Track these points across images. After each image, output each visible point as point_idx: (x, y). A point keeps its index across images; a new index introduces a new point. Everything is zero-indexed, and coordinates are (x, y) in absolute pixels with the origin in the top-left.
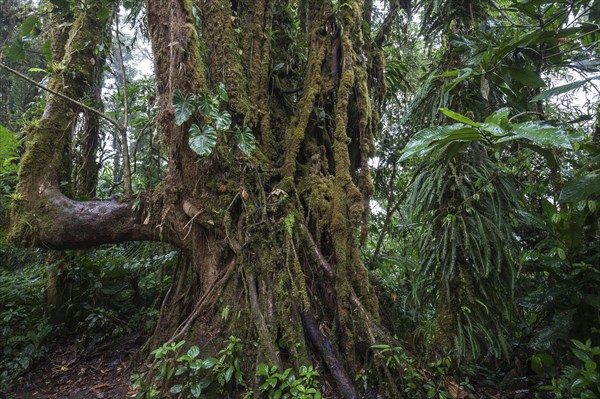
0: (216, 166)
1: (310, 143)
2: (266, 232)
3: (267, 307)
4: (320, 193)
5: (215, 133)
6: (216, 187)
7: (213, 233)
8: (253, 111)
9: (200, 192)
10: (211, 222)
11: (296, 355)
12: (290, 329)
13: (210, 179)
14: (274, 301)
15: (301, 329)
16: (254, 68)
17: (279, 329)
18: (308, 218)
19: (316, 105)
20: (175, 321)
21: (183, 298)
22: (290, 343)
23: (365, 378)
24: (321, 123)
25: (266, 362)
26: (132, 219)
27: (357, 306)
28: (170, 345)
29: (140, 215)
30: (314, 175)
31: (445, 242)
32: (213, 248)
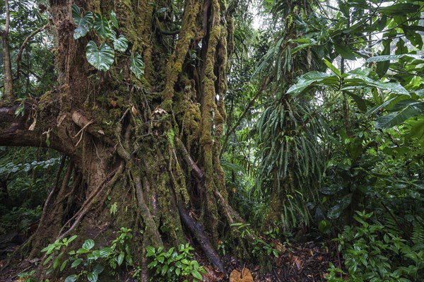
0: (107, 83)
1: (184, 77)
2: (151, 143)
3: (152, 202)
4: (191, 115)
5: (113, 52)
6: (106, 102)
7: (103, 142)
8: (139, 42)
9: (90, 105)
10: (102, 132)
11: (176, 237)
12: (170, 217)
13: (101, 94)
14: (157, 197)
15: (178, 217)
16: (142, 6)
17: (161, 219)
18: (182, 134)
19: (190, 47)
20: (59, 218)
21: (67, 198)
22: (170, 228)
23: (223, 247)
24: (193, 62)
25: (152, 245)
26: (14, 124)
27: (219, 198)
28: (61, 241)
29: (24, 121)
30: (187, 101)
31: (282, 154)
32: (102, 154)
